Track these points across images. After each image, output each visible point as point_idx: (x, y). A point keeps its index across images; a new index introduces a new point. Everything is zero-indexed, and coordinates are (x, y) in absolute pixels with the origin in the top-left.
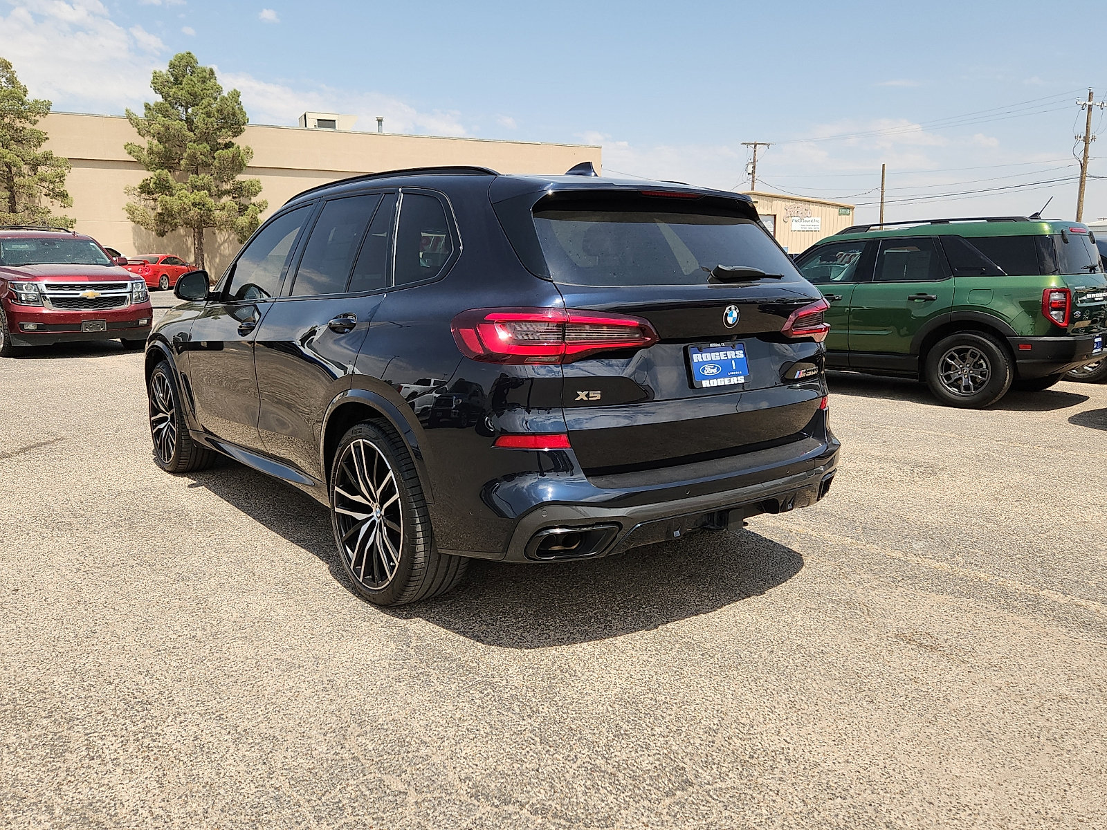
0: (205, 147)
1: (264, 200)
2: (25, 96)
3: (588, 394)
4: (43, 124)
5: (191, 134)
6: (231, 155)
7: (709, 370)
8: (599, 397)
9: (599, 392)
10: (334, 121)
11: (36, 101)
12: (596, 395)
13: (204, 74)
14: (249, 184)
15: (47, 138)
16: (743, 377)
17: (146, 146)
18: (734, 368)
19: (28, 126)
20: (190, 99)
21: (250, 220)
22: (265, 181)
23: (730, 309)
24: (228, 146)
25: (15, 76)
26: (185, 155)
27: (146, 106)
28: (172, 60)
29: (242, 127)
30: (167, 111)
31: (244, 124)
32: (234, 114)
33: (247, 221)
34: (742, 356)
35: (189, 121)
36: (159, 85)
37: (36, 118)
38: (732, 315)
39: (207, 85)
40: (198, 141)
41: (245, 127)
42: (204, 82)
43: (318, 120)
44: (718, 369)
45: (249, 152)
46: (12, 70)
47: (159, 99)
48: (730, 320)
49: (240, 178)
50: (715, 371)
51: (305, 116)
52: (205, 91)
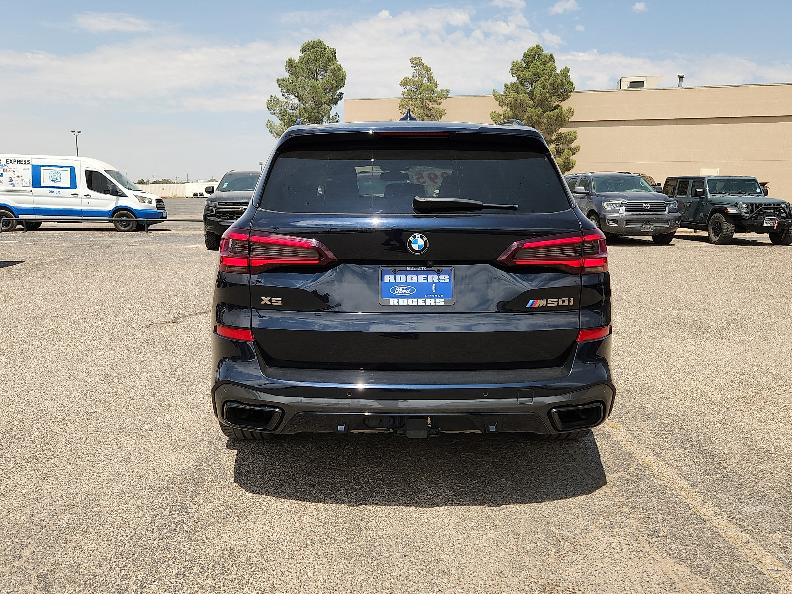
0: (539, 110)
1: (578, 145)
2: (436, 88)
3: (271, 299)
4: (445, 105)
5: (531, 102)
6: (556, 115)
7: (400, 290)
8: (280, 303)
9: (280, 299)
10: (643, 81)
11: (441, 90)
12: (277, 301)
13: (546, 59)
14: (567, 134)
15: (446, 113)
16: (443, 300)
17: (502, 113)
18: (434, 291)
19: (436, 106)
20: (533, 77)
21: (564, 160)
22: (580, 131)
23: (415, 237)
24: (556, 108)
25: (432, 75)
26: (525, 118)
27: (505, 86)
28: (526, 52)
29: (569, 93)
30: (518, 88)
31: (571, 92)
32: (562, 85)
33: (561, 161)
34: (448, 280)
35: (531, 94)
36: (516, 70)
37: (440, 101)
38: (418, 243)
39: (547, 66)
40: (535, 107)
41: (571, 93)
42: (545, 64)
43: (630, 82)
44: (412, 290)
45: (570, 111)
46: (431, 72)
47: (514, 79)
48: (415, 247)
49: (562, 130)
50: (408, 291)
51: (621, 80)
52: (544, 71)
